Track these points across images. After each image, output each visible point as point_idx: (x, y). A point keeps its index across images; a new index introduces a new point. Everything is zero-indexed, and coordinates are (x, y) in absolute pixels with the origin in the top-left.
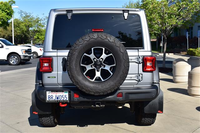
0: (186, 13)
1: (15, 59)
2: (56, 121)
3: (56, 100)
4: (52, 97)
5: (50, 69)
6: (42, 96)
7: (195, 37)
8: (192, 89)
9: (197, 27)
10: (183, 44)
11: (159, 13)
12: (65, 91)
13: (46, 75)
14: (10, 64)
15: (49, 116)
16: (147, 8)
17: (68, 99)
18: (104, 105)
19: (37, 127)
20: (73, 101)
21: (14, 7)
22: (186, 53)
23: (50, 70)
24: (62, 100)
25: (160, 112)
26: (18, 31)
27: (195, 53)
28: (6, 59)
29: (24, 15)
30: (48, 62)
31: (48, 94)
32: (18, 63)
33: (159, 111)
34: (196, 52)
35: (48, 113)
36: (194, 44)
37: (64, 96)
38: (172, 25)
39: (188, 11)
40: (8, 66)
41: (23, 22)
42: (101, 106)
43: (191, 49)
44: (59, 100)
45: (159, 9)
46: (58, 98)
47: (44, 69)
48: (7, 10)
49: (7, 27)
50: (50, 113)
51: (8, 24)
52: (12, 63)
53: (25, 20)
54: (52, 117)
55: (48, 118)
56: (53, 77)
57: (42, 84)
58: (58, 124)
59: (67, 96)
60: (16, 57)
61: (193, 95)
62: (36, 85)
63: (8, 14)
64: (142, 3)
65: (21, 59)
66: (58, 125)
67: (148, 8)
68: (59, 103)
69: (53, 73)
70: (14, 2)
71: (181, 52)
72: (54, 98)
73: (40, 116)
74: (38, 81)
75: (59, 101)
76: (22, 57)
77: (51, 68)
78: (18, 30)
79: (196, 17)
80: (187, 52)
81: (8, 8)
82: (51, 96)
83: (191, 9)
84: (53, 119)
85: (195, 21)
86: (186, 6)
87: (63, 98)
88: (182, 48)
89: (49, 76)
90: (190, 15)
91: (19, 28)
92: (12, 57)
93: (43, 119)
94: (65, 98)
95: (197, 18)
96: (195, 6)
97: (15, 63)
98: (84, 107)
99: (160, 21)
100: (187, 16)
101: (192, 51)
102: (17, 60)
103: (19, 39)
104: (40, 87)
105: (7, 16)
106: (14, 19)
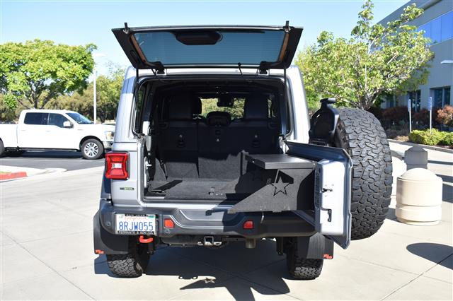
0: (400, 66)
1: (93, 148)
2: (139, 267)
3: (134, 230)
4: (126, 224)
5: (124, 174)
6: (108, 223)
7: (424, 109)
8: (404, 209)
9: (429, 91)
10: (402, 122)
11: (352, 66)
12: (149, 215)
13: (117, 185)
14: (85, 158)
15: (125, 259)
16: (329, 56)
17: (154, 230)
18: (221, 243)
19: (106, 276)
20: (163, 234)
21: (95, 55)
22: (407, 138)
23: (125, 176)
24: (143, 230)
25: (328, 257)
26: (104, 98)
27: (423, 139)
28: (79, 149)
29: (116, 69)
30: (121, 161)
31: (120, 218)
32: (99, 155)
33: (325, 256)
34: (425, 137)
35: (122, 253)
36: (421, 122)
37: (147, 224)
38: (375, 89)
39: (403, 62)
40: (81, 161)
41: (113, 82)
42: (215, 243)
43: (416, 131)
44: (139, 230)
45: (350, 58)
46: (136, 227)
47: (113, 173)
48: (83, 61)
49: (84, 90)
50: (127, 253)
51: (85, 85)
52: (87, 154)
53: (117, 78)
54: (131, 260)
55: (124, 261)
56: (128, 189)
57: (111, 200)
58: (144, 273)
59: (154, 224)
60: (95, 145)
61: (405, 221)
62: (101, 202)
63: (84, 67)
64: (320, 48)
65: (104, 149)
66: (143, 275)
67: (331, 57)
68: (139, 236)
69: (129, 180)
70: (96, 48)
71: (399, 137)
72: (130, 227)
73: (110, 258)
74: (105, 194)
75: (138, 233)
76: (106, 146)
77: (126, 173)
78: (104, 95)
79: (420, 73)
80: (409, 138)
81: (85, 57)
82: (124, 224)
83: (409, 59)
84: (132, 264)
85: (419, 81)
86: (401, 54)
87: (145, 228)
88: (400, 130)
89: (122, 187)
90: (407, 69)
91: (106, 91)
92: (89, 144)
93: (114, 262)
94: (150, 228)
95: (422, 76)
96: (418, 54)
97: (94, 155)
98: (186, 245)
99: (352, 80)
100: (402, 73)
101: (417, 136)
102: (97, 151)
103: (107, 112)
104: (107, 206)
105: (83, 71)
106: (98, 75)
